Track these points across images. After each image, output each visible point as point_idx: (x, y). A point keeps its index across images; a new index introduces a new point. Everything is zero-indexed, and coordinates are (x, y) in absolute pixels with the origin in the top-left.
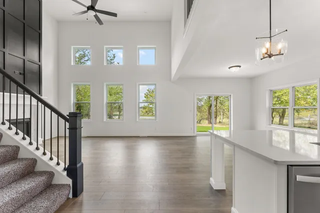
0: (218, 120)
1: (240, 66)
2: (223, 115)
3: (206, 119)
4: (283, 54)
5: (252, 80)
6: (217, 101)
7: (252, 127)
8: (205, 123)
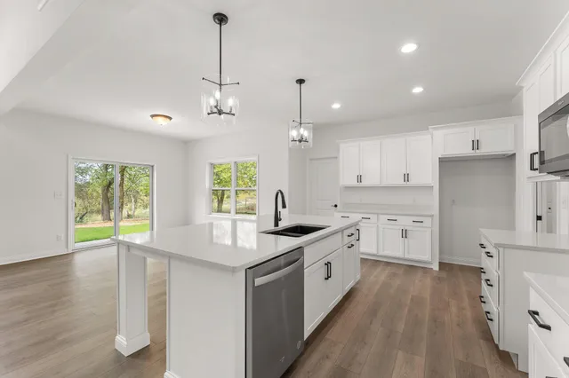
0: (125, 212)
1: (170, 118)
2: (136, 202)
3: (98, 212)
4: (234, 115)
5: (186, 145)
6: (123, 175)
7: (186, 221)
8: (96, 222)
